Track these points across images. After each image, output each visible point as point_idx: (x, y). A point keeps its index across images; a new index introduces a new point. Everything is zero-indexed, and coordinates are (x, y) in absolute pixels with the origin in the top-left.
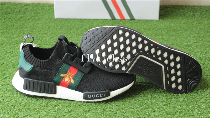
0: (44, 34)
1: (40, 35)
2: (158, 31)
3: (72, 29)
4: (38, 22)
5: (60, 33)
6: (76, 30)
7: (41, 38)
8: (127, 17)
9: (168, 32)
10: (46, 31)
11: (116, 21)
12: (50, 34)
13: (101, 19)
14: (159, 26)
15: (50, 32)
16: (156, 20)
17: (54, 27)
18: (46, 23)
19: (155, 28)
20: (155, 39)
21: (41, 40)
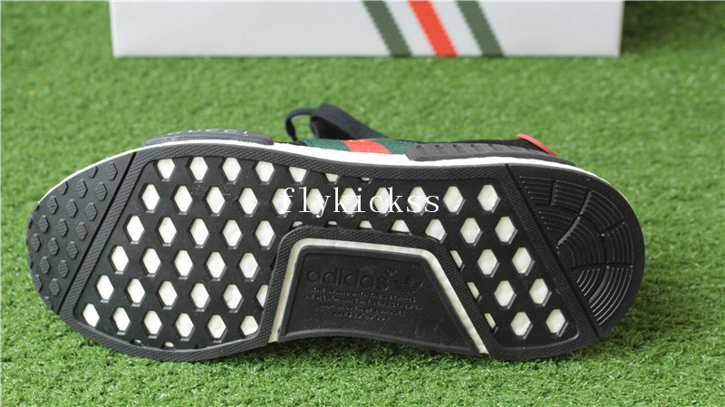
0: (60, 139)
1: (41, 143)
2: (624, 113)
3: (201, 109)
4: (31, 77)
5: (139, 136)
6: (220, 115)
7: (46, 165)
8: (465, 43)
9: (673, 119)
10: (71, 122)
11: (413, 63)
12: (92, 140)
13: (339, 58)
14: (627, 87)
15: (92, 131)
16: (608, 59)
17: (111, 104)
18: (70, 82)
19: (607, 97)
20: (615, 159)
21: (45, 172)
